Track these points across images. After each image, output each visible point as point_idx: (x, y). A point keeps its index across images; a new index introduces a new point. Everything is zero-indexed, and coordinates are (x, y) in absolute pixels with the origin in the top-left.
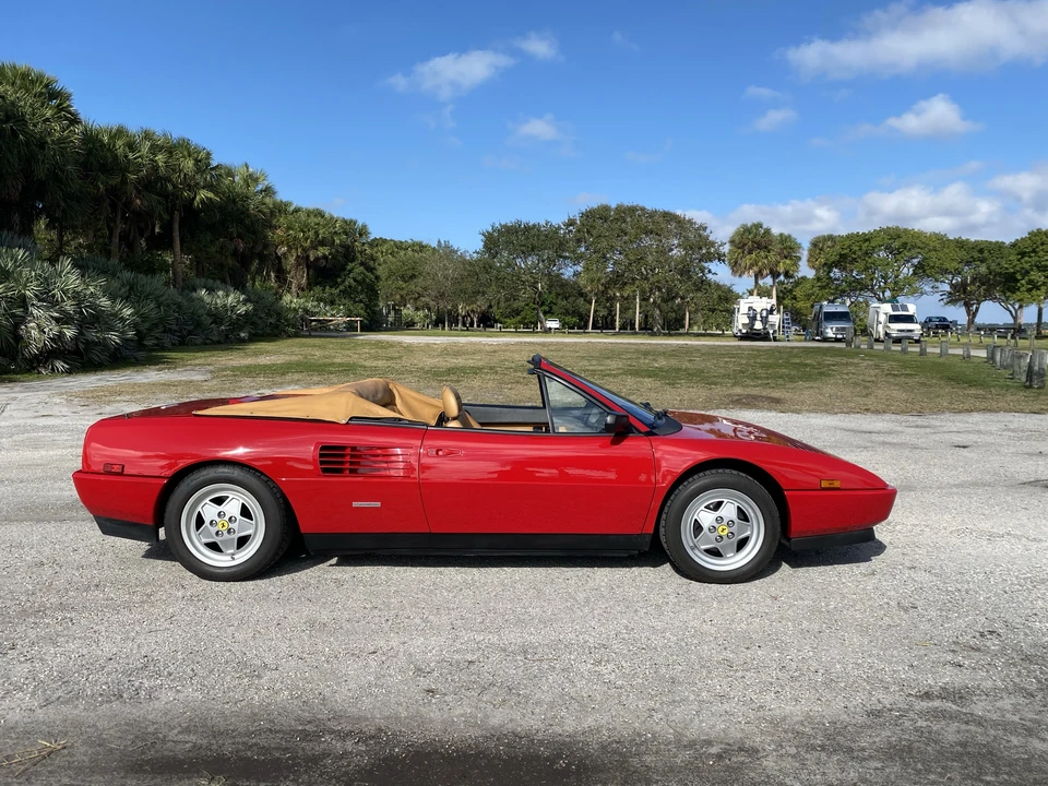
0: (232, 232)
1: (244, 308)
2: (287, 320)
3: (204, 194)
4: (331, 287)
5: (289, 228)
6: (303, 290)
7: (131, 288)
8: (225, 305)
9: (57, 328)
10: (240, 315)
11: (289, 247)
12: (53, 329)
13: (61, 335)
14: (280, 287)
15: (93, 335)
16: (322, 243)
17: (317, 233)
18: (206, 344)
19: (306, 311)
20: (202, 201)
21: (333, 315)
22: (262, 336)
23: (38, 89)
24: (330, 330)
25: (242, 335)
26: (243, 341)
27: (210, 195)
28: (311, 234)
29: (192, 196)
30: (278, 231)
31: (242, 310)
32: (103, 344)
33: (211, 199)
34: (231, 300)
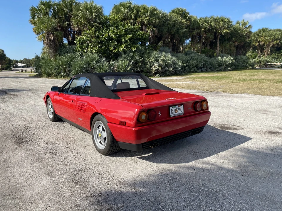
0: (234, 40)
1: (231, 61)
2: (249, 64)
3: (225, 30)
4: (278, 53)
5: (265, 36)
6: (268, 55)
7: (192, 58)
8: (225, 61)
9: (158, 68)
10: (229, 63)
11: (264, 42)
12: (157, 67)
13: (158, 69)
14: (261, 54)
15: (167, 69)
16: (277, 40)
17: (275, 37)
18: (214, 71)
19: (267, 62)
20: (224, 32)
21: (277, 63)
22: (240, 69)
23: (181, 12)
24: (275, 67)
25: (229, 69)
26: (230, 70)
27: (227, 31)
28: (272, 37)
29: (221, 32)
30: (262, 38)
31: (230, 62)
32: (168, 70)
33: (227, 32)
34: (227, 59)
